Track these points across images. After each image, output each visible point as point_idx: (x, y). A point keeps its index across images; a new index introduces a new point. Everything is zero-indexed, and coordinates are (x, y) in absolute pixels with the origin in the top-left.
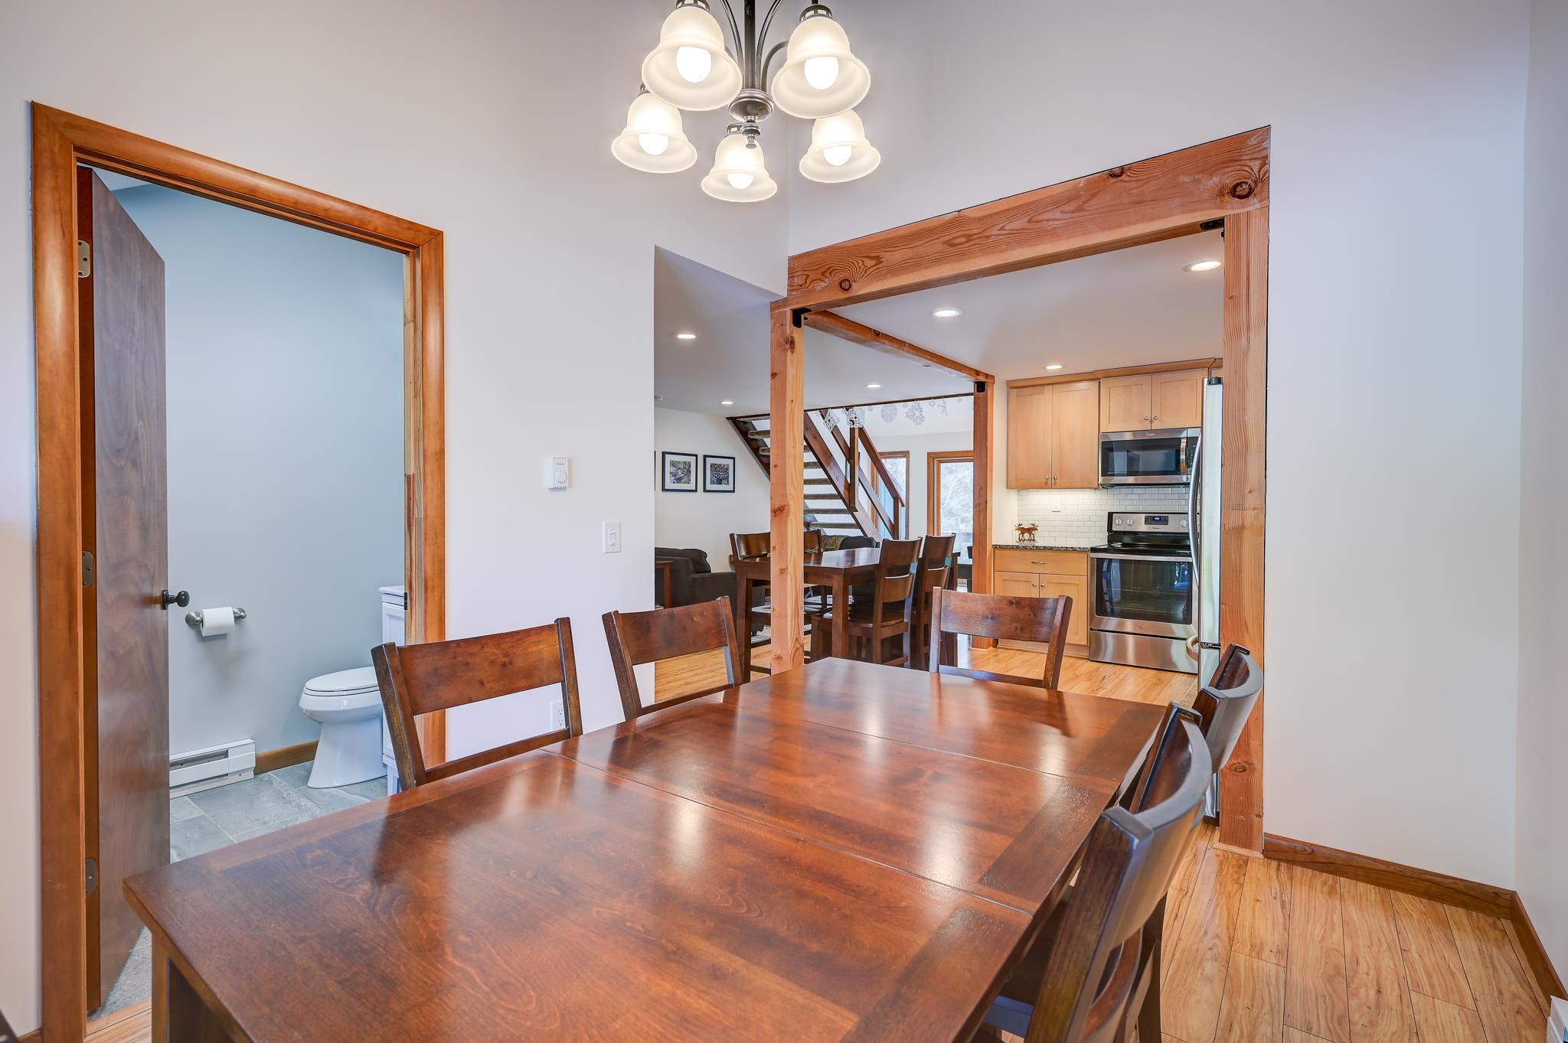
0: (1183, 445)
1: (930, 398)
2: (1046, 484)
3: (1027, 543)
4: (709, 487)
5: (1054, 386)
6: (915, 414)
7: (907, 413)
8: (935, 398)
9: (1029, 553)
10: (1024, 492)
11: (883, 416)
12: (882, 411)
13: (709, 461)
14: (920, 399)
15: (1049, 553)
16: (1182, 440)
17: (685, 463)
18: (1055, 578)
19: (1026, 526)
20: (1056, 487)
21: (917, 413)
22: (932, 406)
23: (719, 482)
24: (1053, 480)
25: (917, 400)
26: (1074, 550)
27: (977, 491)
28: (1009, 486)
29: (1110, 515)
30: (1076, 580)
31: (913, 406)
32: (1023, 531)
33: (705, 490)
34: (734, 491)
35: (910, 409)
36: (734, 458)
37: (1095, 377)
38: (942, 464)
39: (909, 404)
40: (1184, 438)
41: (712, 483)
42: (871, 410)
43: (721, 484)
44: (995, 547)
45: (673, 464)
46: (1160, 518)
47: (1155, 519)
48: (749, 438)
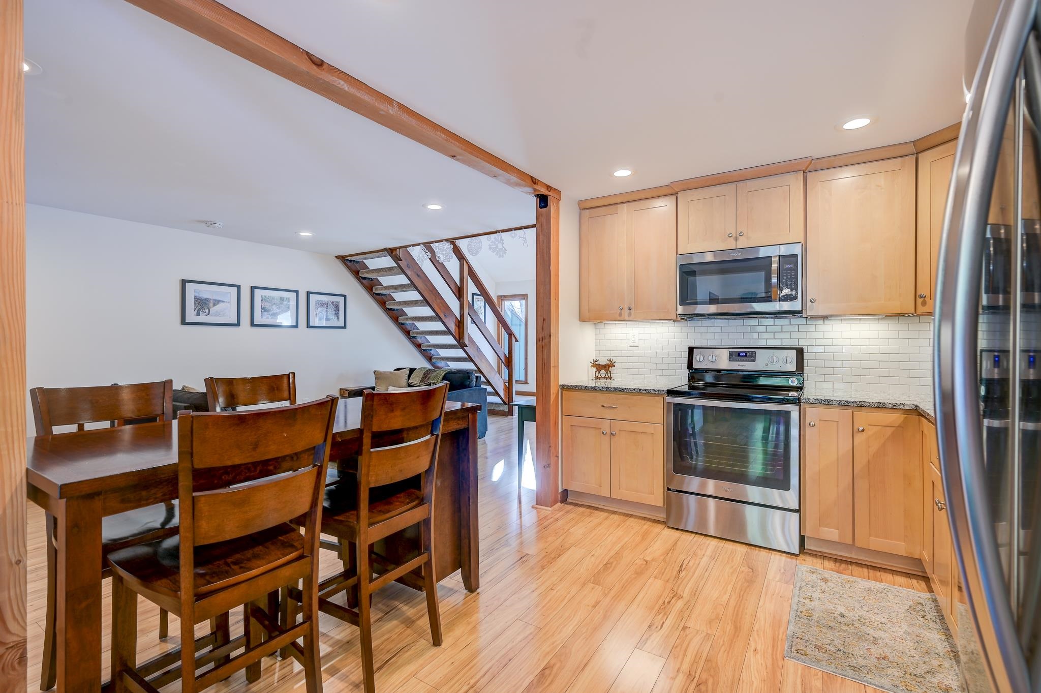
0: (775, 266)
1: (510, 230)
2: (621, 315)
3: (602, 384)
4: (315, 323)
5: (628, 204)
6: (497, 247)
7: (490, 245)
8: (516, 229)
9: (599, 395)
10: (600, 325)
13: (314, 298)
14: (503, 231)
15: (621, 396)
16: (773, 259)
17: (281, 298)
18: (628, 426)
19: (603, 361)
20: (630, 319)
21: (500, 246)
22: (514, 237)
24: (628, 311)
25: (499, 232)
26: (647, 392)
27: (541, 322)
28: (582, 319)
29: (691, 350)
30: (650, 428)
31: (495, 238)
32: (599, 367)
33: (308, 326)
34: (345, 327)
35: (492, 242)
36: (345, 296)
37: (673, 191)
40: (775, 257)
44: (564, 388)
45: (265, 299)
46: (746, 354)
47: (741, 354)
48: (360, 276)
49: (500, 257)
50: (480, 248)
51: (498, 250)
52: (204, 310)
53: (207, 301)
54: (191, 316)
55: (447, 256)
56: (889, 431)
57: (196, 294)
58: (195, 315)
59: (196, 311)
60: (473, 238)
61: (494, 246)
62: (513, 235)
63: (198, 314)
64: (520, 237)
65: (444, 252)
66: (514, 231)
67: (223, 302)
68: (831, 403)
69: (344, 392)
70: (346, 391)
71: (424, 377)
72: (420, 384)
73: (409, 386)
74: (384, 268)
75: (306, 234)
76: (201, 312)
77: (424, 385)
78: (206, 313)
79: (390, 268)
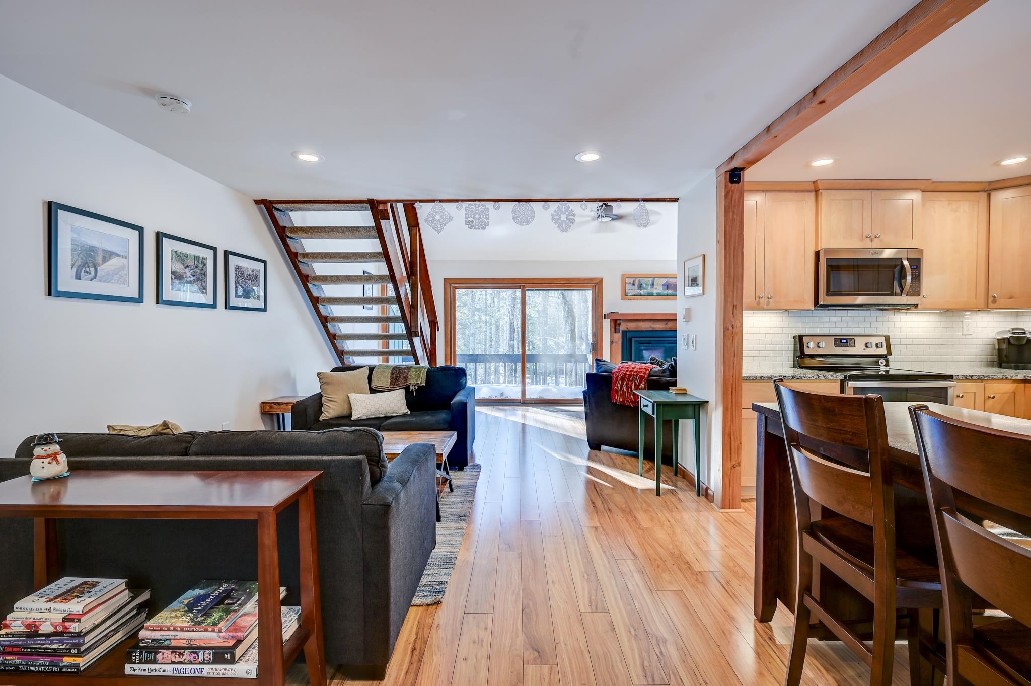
2: (758, 303)
4: (233, 301)
5: (767, 193)
6: (560, 218)
7: (552, 215)
11: (514, 218)
12: (514, 211)
13: (233, 261)
16: (906, 260)
17: (196, 258)
20: (769, 307)
21: (563, 217)
22: (584, 210)
23: (247, 295)
24: (766, 300)
25: (562, 200)
27: (730, 309)
29: (801, 338)
31: (558, 208)
33: (227, 306)
34: (265, 310)
35: (552, 211)
36: (265, 262)
37: (815, 188)
38: (457, 291)
39: (554, 206)
41: (238, 295)
42: (497, 209)
43: (249, 298)
45: (179, 257)
46: (847, 340)
47: (843, 341)
48: (287, 235)
49: (562, 231)
50: (533, 217)
51: (560, 222)
52: (87, 270)
53: (93, 251)
54: (66, 280)
55: (482, 222)
56: (1006, 396)
57: (75, 236)
58: (72, 277)
59: (74, 270)
60: (522, 203)
61: (558, 217)
62: (584, 207)
63: (78, 277)
64: (592, 211)
65: (477, 216)
66: (584, 203)
67: (118, 255)
68: (973, 378)
70: (275, 404)
71: (393, 378)
72: (390, 387)
73: (373, 391)
74: (338, 227)
75: (308, 157)
76: (83, 272)
77: (398, 388)
78: (90, 274)
79: (355, 227)
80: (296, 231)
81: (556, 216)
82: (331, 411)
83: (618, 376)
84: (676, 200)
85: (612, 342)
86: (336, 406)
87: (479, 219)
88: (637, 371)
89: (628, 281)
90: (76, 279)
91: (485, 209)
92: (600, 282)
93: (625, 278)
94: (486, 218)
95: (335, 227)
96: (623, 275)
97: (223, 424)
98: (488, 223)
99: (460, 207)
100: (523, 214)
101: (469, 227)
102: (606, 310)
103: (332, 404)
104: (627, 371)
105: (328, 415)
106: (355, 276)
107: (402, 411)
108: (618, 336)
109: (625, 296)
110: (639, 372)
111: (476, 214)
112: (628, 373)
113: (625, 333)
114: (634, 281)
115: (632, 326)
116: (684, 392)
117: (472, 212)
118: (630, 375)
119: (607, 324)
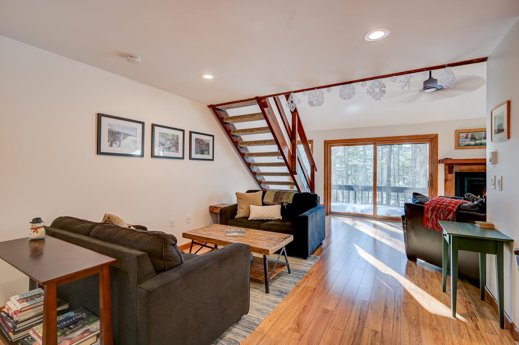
4: (194, 156)
6: (374, 91)
7: (368, 90)
11: (341, 96)
12: (340, 91)
13: (194, 136)
17: (173, 136)
22: (394, 82)
23: (202, 153)
25: (376, 78)
31: (373, 84)
33: (190, 158)
34: (213, 160)
35: (369, 87)
36: (213, 136)
38: (332, 148)
39: (369, 83)
41: (197, 153)
42: (329, 91)
43: (203, 154)
45: (162, 135)
48: (224, 122)
49: (376, 99)
50: (354, 93)
51: (374, 93)
52: (116, 142)
53: (118, 134)
54: (105, 148)
55: (319, 101)
57: (110, 128)
58: (108, 146)
59: (109, 143)
60: (346, 85)
61: (372, 90)
62: (394, 80)
63: (111, 145)
64: (401, 81)
65: (316, 98)
66: (394, 76)
67: (131, 135)
69: (213, 209)
70: (215, 208)
71: (275, 198)
72: (273, 203)
73: (264, 204)
74: (246, 115)
75: (208, 77)
76: (113, 143)
77: (277, 204)
78: (117, 144)
79: (253, 114)
80: (228, 119)
81: (371, 89)
82: (240, 214)
83: (429, 208)
84: (484, 60)
85: (446, 180)
86: (243, 211)
87: (317, 100)
88: (446, 205)
89: (461, 135)
90: (110, 146)
91: (321, 93)
92: (435, 137)
93: (458, 133)
94: (321, 98)
95: (244, 115)
96: (456, 131)
97: (187, 216)
98: (323, 101)
99: (305, 94)
100: (347, 92)
101: (311, 106)
102: (440, 157)
103: (242, 210)
104: (437, 204)
105: (239, 216)
106: (259, 141)
107: (277, 218)
108: (452, 176)
109: (458, 146)
110: (448, 205)
111: (315, 96)
112: (438, 206)
113: (456, 173)
114: (467, 135)
115: (465, 168)
116: (492, 228)
117: (312, 96)
118: (440, 208)
119: (441, 168)
